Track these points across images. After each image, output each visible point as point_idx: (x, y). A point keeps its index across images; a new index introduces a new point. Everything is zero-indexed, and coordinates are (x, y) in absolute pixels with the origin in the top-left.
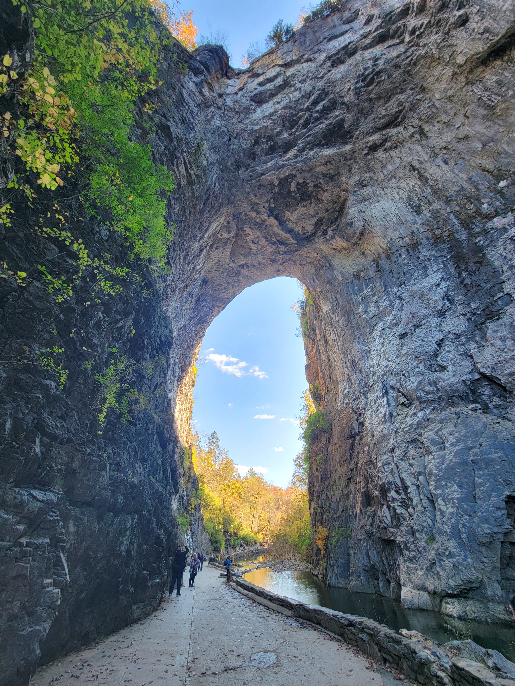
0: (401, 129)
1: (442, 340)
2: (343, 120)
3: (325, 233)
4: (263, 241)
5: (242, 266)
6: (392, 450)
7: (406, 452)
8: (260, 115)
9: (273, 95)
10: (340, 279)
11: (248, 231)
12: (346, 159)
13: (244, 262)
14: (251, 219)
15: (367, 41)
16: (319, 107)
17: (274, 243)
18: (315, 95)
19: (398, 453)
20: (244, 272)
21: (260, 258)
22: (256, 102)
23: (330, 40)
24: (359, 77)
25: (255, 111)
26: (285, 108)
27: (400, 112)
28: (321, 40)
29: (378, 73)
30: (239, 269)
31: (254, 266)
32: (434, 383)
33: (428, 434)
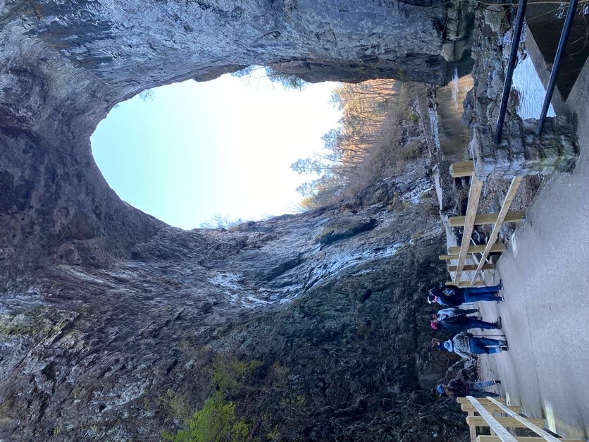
1: (200, 4)
3: (23, 120)
4: (61, 202)
5: (98, 216)
6: (326, 49)
7: (329, 41)
10: (87, 82)
11: (58, 228)
13: (94, 216)
14: (43, 230)
17: (58, 185)
20: (103, 210)
21: (82, 196)
30: (103, 219)
31: (93, 200)
32: (256, 18)
33: (312, 28)
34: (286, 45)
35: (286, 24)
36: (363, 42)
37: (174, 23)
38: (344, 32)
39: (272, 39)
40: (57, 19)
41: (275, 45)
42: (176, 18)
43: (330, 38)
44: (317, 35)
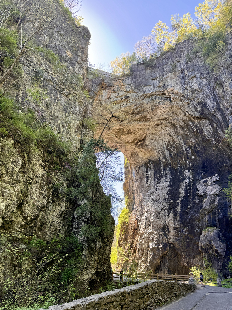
0: (168, 122)
1: (162, 208)
2: (147, 115)
3: (137, 144)
6: (143, 239)
9: (120, 102)
10: (141, 162)
12: (146, 125)
15: (158, 93)
16: (138, 110)
18: (137, 106)
19: (145, 240)
23: (145, 86)
24: (153, 105)
27: (168, 117)
32: (157, 222)
33: (152, 237)
34: (146, 227)
35: (154, 230)
36: (145, 251)
37: (157, 198)
38: (150, 246)
40: (162, 168)
41: (146, 223)
42: (159, 200)
43: (147, 241)
44: (149, 238)
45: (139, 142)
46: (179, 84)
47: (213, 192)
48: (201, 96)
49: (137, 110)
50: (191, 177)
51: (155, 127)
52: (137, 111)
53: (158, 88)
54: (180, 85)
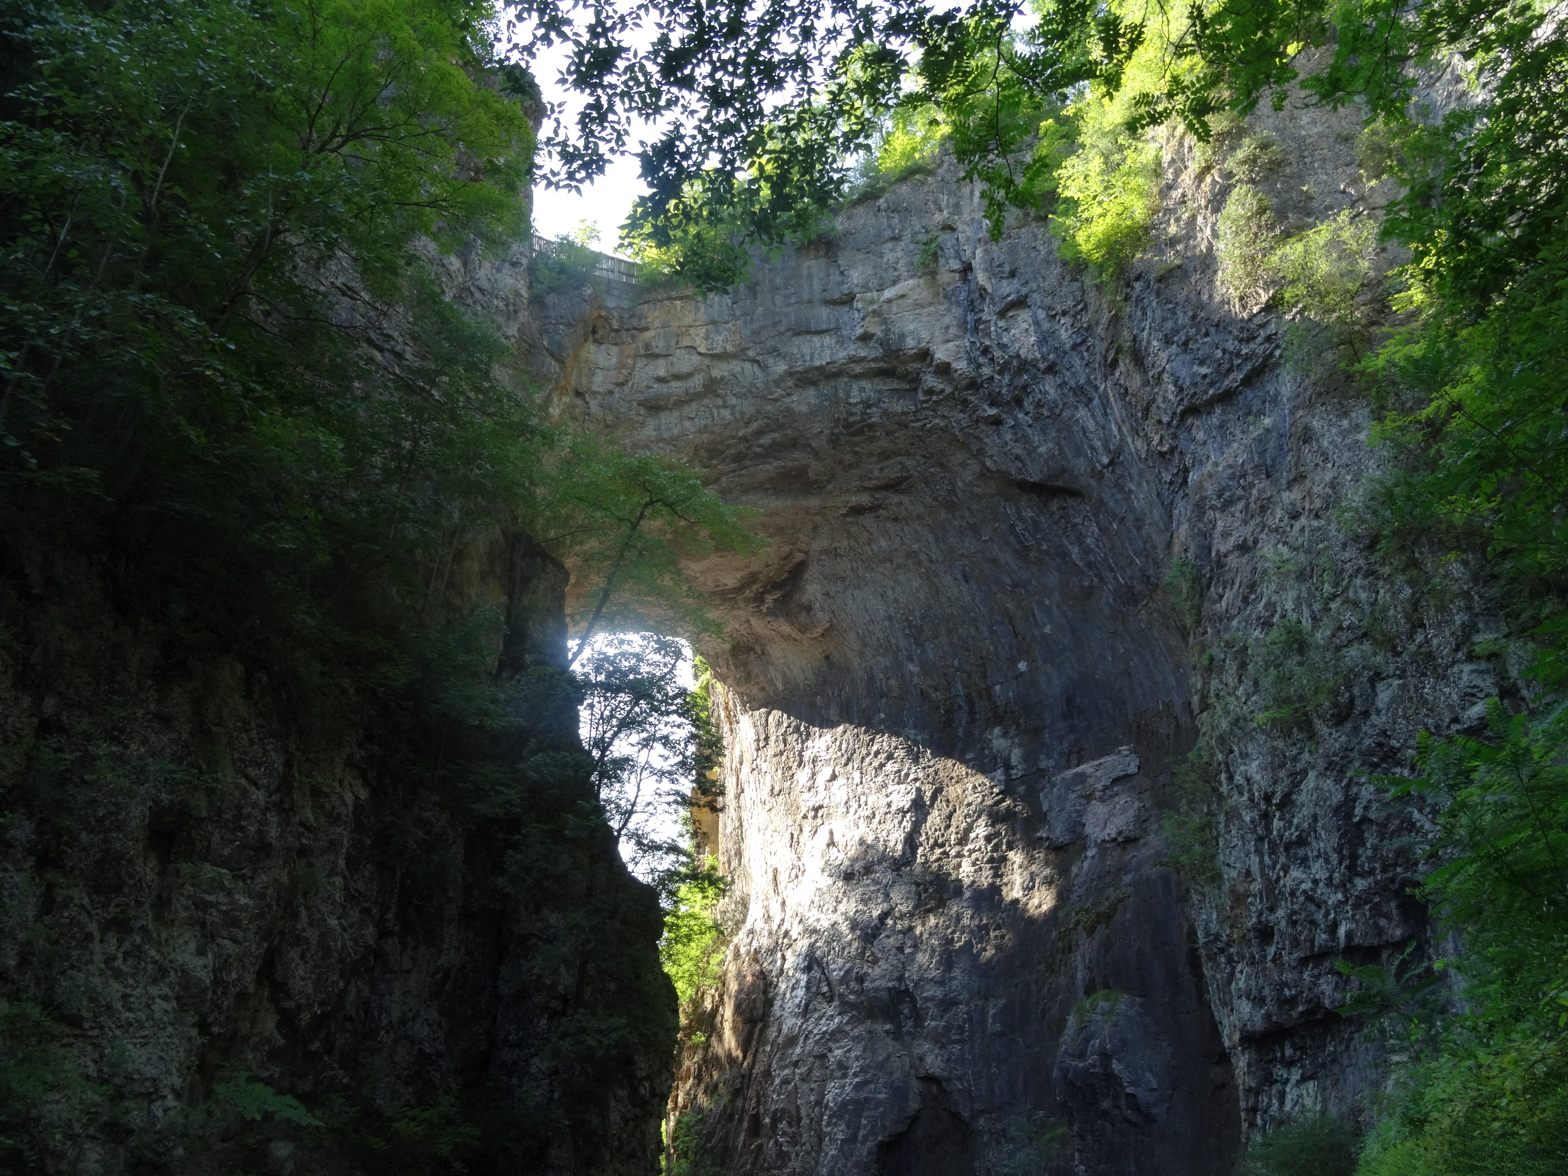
0: (906, 499)
2: (807, 466)
3: (758, 598)
6: (796, 1064)
7: (810, 1070)
8: (653, 433)
9: (680, 403)
10: (781, 687)
12: (807, 513)
15: (858, 369)
16: (766, 440)
18: (760, 422)
19: (804, 1069)
22: (647, 408)
23: (798, 334)
24: (838, 419)
25: (643, 424)
26: (701, 431)
27: (906, 479)
28: (782, 329)
29: (871, 426)
32: (861, 979)
33: (838, 1052)
34: (807, 1005)
35: (846, 1019)
36: (805, 1121)
38: (829, 1097)
39: (819, 987)
41: (807, 988)
42: (868, 871)
43: (816, 1073)
44: (823, 1057)
45: (769, 592)
46: (953, 331)
47: (1111, 831)
48: (1052, 391)
49: (762, 441)
50: (1014, 761)
51: (849, 519)
52: (760, 446)
53: (859, 344)
54: (957, 337)
